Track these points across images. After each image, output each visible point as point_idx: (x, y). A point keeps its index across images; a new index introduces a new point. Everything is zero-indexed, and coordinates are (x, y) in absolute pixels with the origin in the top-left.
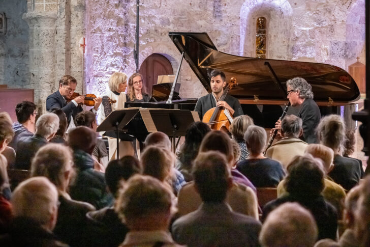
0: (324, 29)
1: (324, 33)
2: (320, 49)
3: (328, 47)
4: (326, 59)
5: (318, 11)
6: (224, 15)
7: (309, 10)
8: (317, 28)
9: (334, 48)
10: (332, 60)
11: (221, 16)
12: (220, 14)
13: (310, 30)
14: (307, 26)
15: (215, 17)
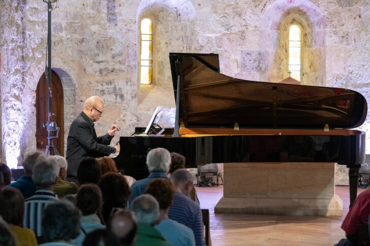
0: (233, 35)
1: (233, 41)
2: (229, 60)
3: (239, 58)
4: (237, 72)
5: (226, 13)
6: (119, 18)
7: (216, 12)
8: (225, 34)
9: (246, 58)
10: (244, 73)
11: (116, 20)
12: (114, 18)
13: (216, 37)
14: (214, 32)
15: (110, 20)
